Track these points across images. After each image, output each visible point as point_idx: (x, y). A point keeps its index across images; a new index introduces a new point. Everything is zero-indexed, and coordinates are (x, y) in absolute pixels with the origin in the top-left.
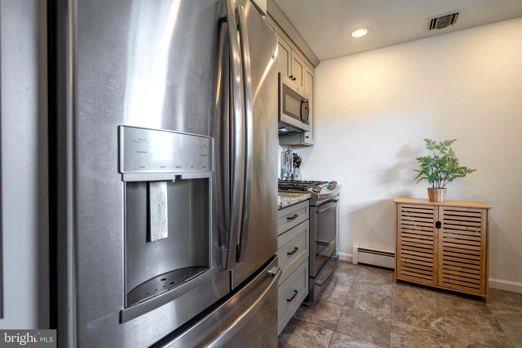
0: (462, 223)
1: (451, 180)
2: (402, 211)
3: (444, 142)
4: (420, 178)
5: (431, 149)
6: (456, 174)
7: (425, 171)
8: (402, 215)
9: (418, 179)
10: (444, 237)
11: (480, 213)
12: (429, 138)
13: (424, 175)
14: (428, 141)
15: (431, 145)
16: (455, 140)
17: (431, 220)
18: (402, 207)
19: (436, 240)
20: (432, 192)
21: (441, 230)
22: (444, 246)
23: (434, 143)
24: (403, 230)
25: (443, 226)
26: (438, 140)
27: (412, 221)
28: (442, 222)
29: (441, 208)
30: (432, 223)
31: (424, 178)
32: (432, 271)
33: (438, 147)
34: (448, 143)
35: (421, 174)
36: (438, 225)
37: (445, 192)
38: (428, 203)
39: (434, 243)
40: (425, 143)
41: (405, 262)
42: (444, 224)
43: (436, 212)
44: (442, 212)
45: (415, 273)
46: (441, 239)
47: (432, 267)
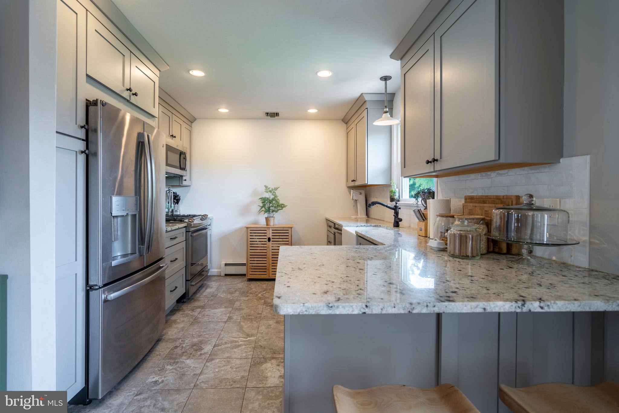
0: (281, 237)
1: (276, 212)
2: (250, 233)
3: (273, 188)
4: (260, 211)
5: (267, 192)
6: (279, 208)
7: (264, 206)
8: (250, 236)
9: (259, 212)
10: (272, 247)
11: (288, 230)
12: (267, 185)
13: (263, 209)
14: (266, 187)
15: (268, 190)
16: (279, 187)
17: (265, 237)
18: (250, 230)
19: (268, 249)
20: (267, 219)
21: (271, 242)
22: (272, 252)
23: (269, 188)
24: (250, 246)
25: (271, 240)
26: (271, 186)
27: (256, 239)
28: (271, 237)
29: (270, 229)
30: (266, 239)
31: (263, 211)
32: (266, 269)
33: (270, 192)
34: (276, 189)
35: (262, 208)
36: (269, 239)
37: (274, 219)
38: (266, 226)
39: (267, 251)
40: (265, 188)
41: (252, 266)
42: (272, 238)
43: (267, 232)
44: (271, 232)
45: (257, 272)
46: (271, 248)
47: (266, 266)
